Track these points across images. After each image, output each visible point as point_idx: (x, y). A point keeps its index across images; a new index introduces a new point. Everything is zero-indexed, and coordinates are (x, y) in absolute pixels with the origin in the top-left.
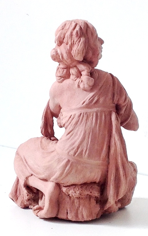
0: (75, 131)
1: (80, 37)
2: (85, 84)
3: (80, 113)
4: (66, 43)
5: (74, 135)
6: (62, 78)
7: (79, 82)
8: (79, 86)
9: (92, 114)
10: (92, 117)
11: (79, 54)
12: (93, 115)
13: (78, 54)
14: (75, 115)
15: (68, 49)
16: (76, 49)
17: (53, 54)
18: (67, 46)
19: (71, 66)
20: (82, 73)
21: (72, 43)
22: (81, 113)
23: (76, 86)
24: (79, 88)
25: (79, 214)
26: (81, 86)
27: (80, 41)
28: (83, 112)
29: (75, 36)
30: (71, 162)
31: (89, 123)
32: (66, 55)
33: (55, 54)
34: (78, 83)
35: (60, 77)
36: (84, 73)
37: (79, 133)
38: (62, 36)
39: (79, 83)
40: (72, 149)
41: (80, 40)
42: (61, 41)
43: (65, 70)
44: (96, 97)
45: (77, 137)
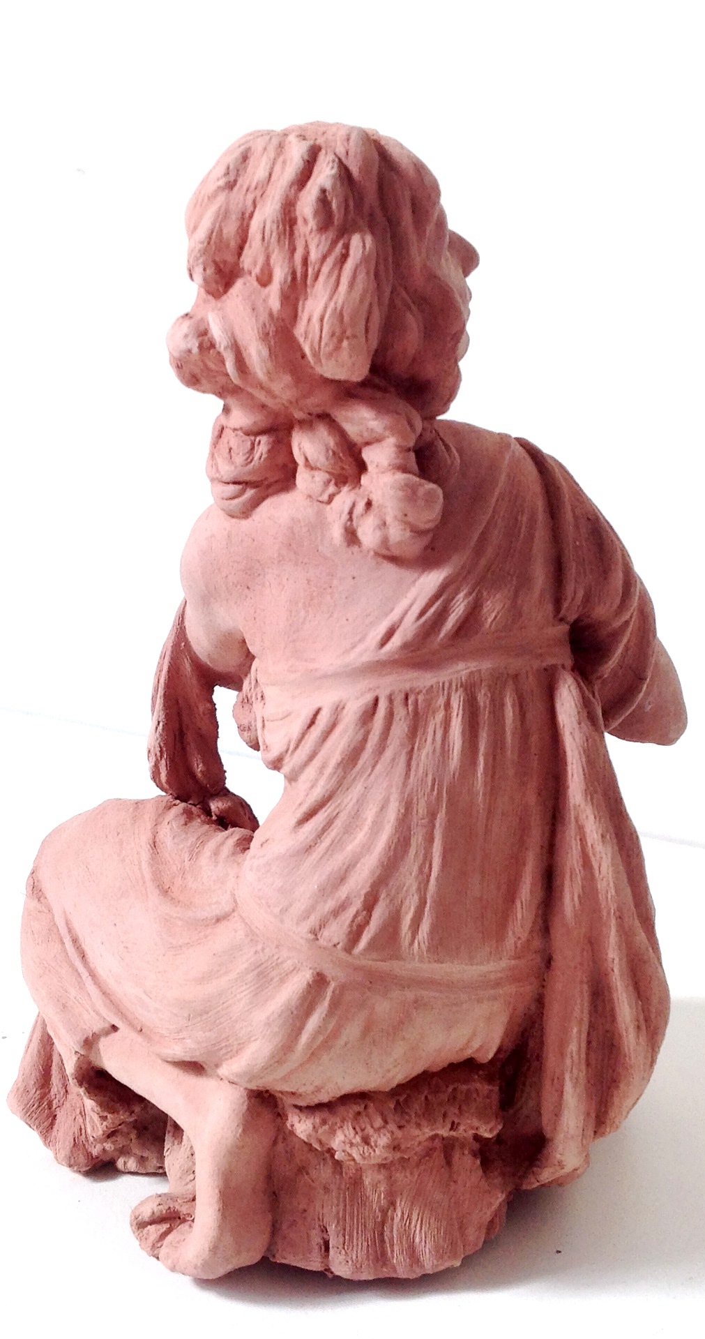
0: (348, 800)
1: (345, 231)
2: (389, 520)
3: (369, 698)
4: (257, 270)
5: (338, 823)
6: (250, 493)
7: (351, 513)
8: (351, 536)
9: (441, 701)
10: (440, 716)
11: (345, 343)
12: (448, 705)
13: (340, 341)
14: (338, 709)
15: (271, 315)
16: (326, 308)
17: (184, 346)
18: (268, 289)
19: (298, 415)
20: (368, 455)
21: (294, 273)
22: (376, 700)
23: (337, 532)
24: (356, 549)
25: (392, 1245)
26: (368, 533)
27: (344, 257)
28: (387, 692)
29: (312, 224)
30: (333, 985)
31: (426, 754)
32: (265, 352)
33: (195, 350)
34: (345, 516)
35: (235, 483)
36: (380, 457)
37: (370, 814)
38: (231, 229)
39: (351, 519)
40: (336, 913)
41: (347, 247)
42: (225, 262)
43: (264, 444)
44: (461, 595)
45: (360, 836)
